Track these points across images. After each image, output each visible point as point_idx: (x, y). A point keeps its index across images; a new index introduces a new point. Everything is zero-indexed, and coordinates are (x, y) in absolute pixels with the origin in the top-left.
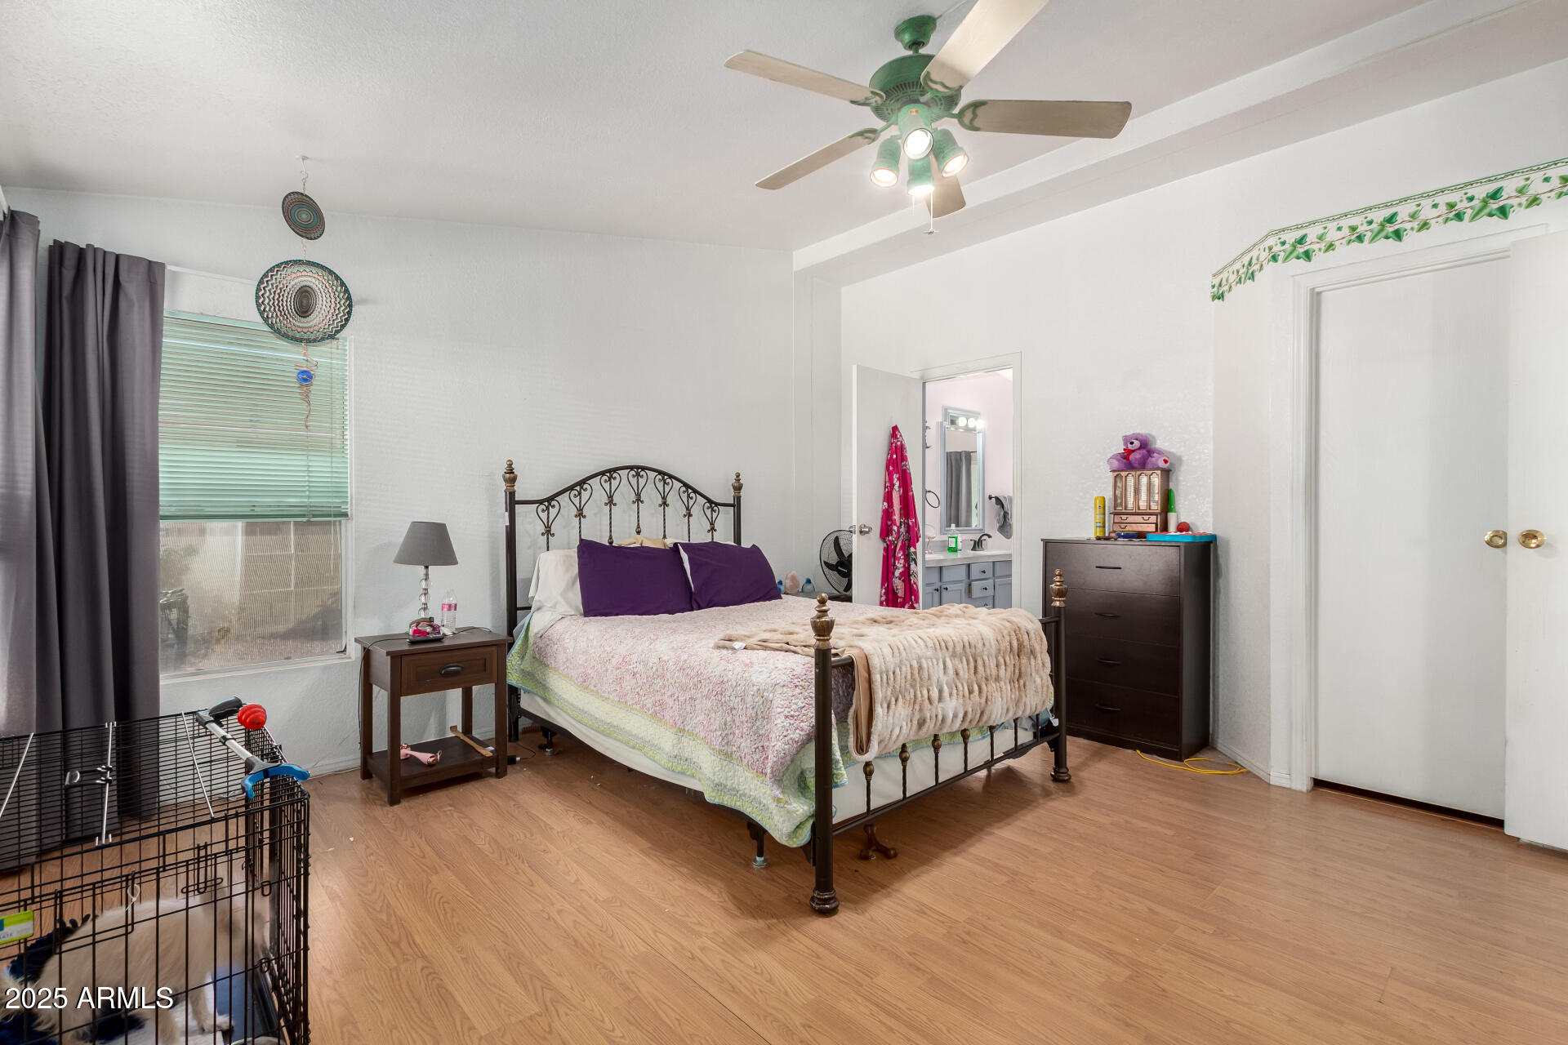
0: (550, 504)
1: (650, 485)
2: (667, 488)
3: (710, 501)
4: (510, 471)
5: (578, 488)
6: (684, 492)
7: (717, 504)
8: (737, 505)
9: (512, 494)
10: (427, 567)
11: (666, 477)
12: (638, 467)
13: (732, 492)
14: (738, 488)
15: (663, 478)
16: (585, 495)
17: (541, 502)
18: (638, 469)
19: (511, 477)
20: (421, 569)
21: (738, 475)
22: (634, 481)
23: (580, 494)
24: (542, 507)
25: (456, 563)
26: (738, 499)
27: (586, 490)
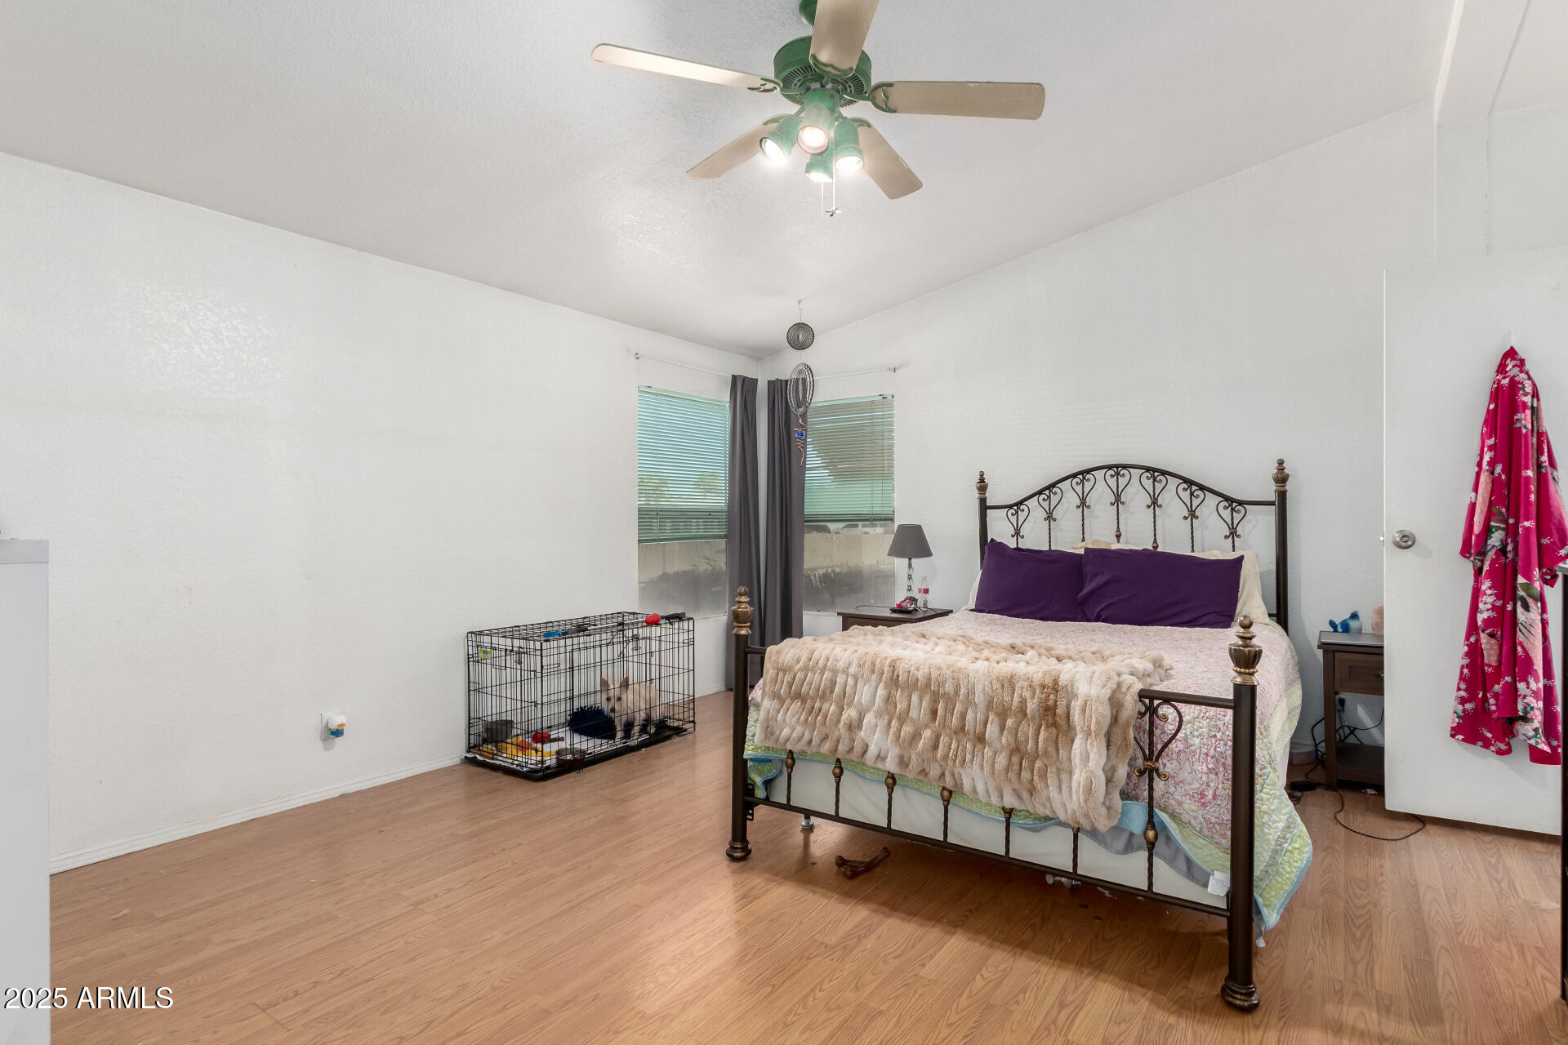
0: (1018, 508)
1: (1135, 482)
2: (1159, 487)
3: (1227, 498)
4: (982, 480)
5: (1047, 492)
6: (1185, 489)
7: (1241, 503)
8: (1281, 503)
9: (983, 501)
10: (910, 559)
11: (1156, 474)
12: (1117, 466)
13: (1273, 487)
14: (1281, 479)
15: (1152, 475)
16: (1054, 499)
17: (1010, 507)
18: (1117, 468)
19: (982, 486)
20: (906, 561)
21: (1281, 462)
22: (1112, 482)
23: (1049, 497)
24: (1012, 511)
25: (931, 555)
26: (1282, 495)
27: (1055, 493)
